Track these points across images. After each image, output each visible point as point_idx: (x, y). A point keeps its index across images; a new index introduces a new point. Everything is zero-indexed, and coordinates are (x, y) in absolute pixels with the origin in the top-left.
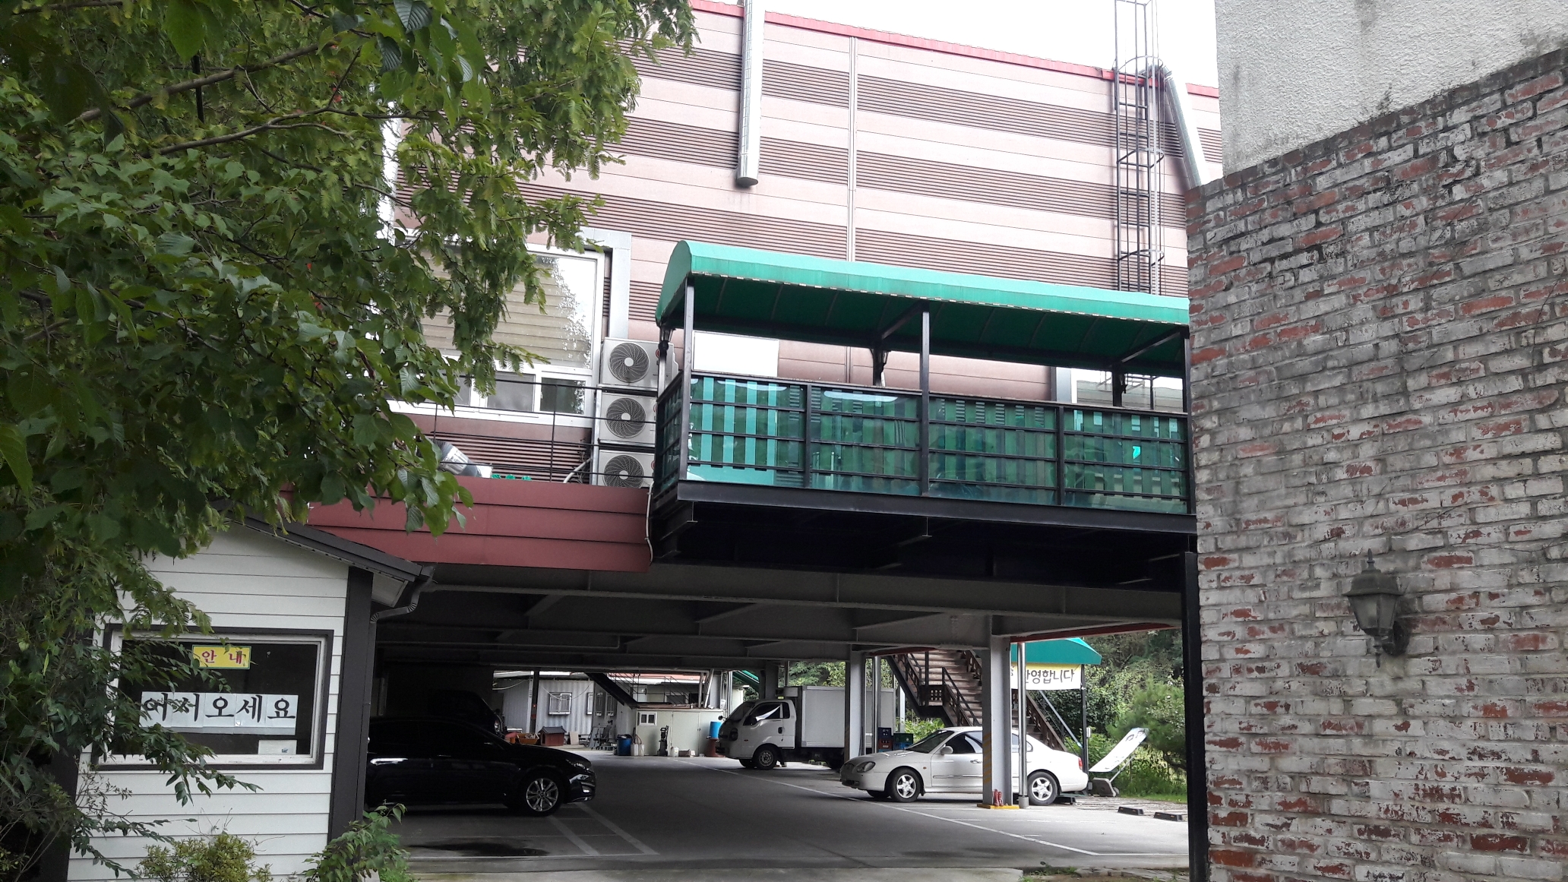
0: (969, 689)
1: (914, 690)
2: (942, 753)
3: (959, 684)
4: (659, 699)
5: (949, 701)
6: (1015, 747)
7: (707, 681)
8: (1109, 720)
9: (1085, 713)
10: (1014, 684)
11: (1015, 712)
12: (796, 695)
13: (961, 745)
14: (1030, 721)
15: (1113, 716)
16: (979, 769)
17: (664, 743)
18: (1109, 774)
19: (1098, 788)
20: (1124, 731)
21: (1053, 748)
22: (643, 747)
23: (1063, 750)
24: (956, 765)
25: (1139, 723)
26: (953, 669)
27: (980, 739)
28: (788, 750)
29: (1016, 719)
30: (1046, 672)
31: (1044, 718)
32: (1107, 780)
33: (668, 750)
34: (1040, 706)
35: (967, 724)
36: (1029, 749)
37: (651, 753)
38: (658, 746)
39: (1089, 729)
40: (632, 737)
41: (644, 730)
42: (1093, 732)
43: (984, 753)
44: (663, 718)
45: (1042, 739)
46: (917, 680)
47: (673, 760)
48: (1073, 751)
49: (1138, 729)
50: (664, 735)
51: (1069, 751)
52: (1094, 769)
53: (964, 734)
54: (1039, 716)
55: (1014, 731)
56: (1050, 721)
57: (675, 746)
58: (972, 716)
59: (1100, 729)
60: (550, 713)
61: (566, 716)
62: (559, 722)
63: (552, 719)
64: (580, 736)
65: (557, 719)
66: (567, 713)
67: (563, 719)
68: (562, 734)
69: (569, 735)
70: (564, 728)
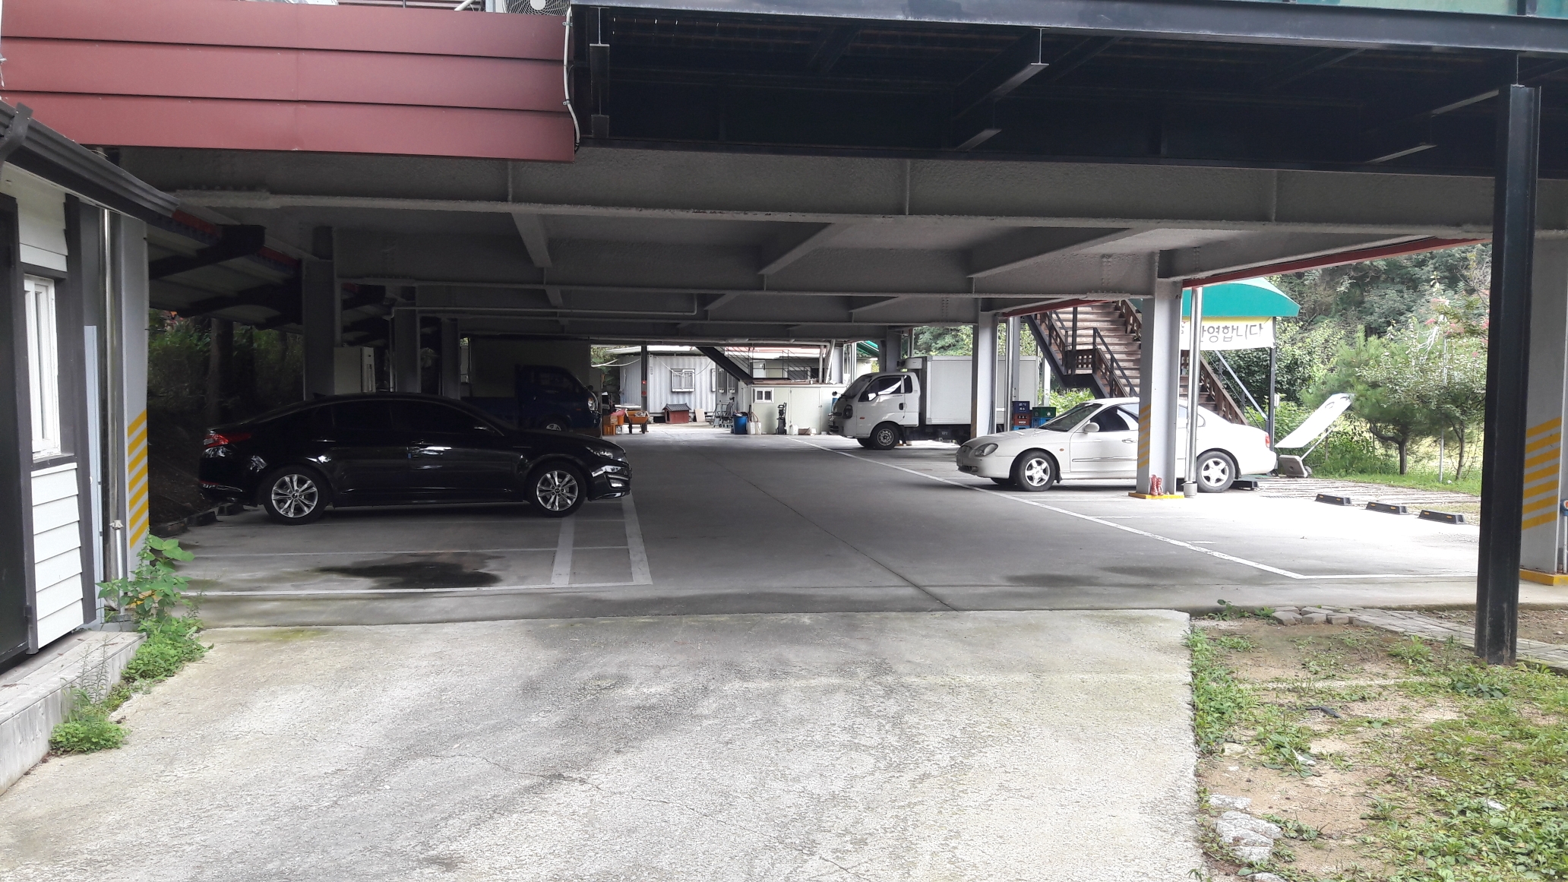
0: (1128, 354)
1: (1059, 357)
2: (1085, 431)
3: (1115, 348)
4: (778, 374)
5: (1099, 368)
6: (1182, 421)
7: (828, 354)
8: (1301, 385)
9: (1273, 378)
10: (1184, 343)
11: (1184, 379)
12: (920, 367)
13: (1111, 421)
14: (1203, 389)
15: (1306, 380)
16: (1133, 450)
17: (783, 421)
18: (1300, 451)
19: (1286, 468)
20: (1322, 399)
21: (1230, 421)
22: (760, 425)
23: (1242, 423)
24: (1103, 444)
25: (1343, 387)
26: (1109, 330)
27: (1136, 412)
28: (911, 428)
29: (1186, 387)
30: (1226, 328)
31: (1220, 385)
32: (1297, 458)
33: (787, 428)
34: (1216, 371)
35: (1121, 395)
36: (1200, 422)
37: (770, 432)
38: (777, 424)
39: (1277, 397)
40: (748, 415)
41: (760, 408)
42: (1282, 399)
43: (1140, 430)
44: (781, 394)
45: (1216, 409)
46: (1062, 345)
47: (792, 440)
48: (1256, 424)
49: (1341, 395)
50: (781, 412)
51: (1250, 424)
52: (1281, 445)
53: (1115, 408)
54: (1213, 383)
55: (1181, 401)
56: (1228, 388)
57: (795, 424)
58: (1129, 384)
59: (1290, 396)
60: (673, 390)
61: (690, 393)
62: (684, 400)
63: (675, 397)
64: (706, 413)
65: (681, 397)
66: (691, 390)
67: (687, 396)
68: (687, 411)
69: (694, 413)
70: (688, 405)
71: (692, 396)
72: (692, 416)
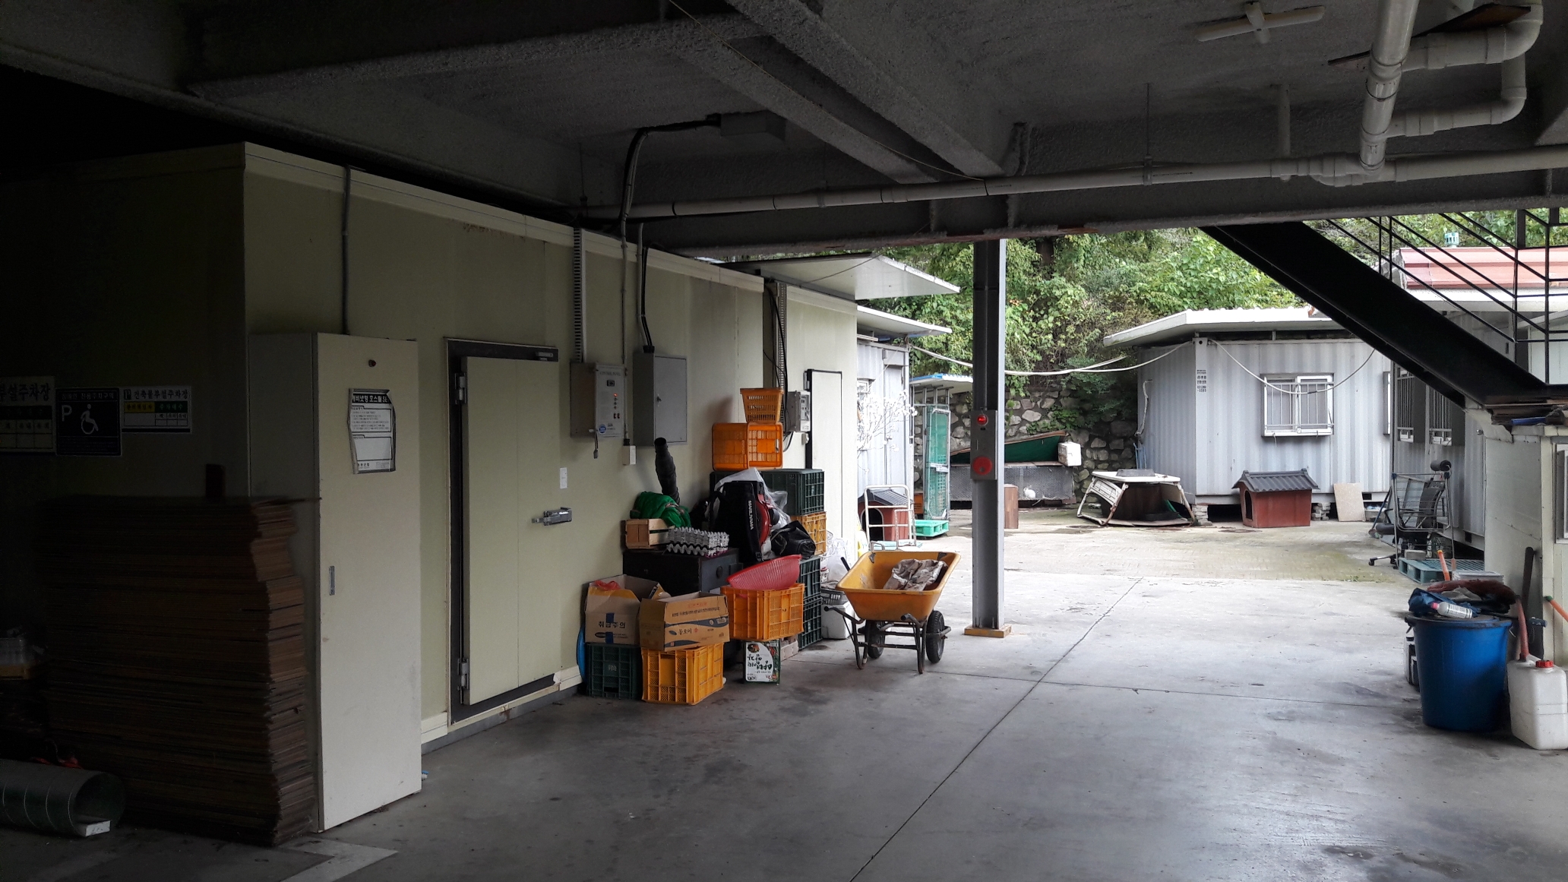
60: (1268, 433)
61: (1318, 440)
62: (1301, 459)
63: (1273, 450)
64: (1366, 496)
65: (1290, 450)
66: (1322, 432)
67: (1308, 450)
68: (1307, 493)
69: (1332, 494)
70: (1311, 474)
71: (1326, 449)
72: (1325, 503)
